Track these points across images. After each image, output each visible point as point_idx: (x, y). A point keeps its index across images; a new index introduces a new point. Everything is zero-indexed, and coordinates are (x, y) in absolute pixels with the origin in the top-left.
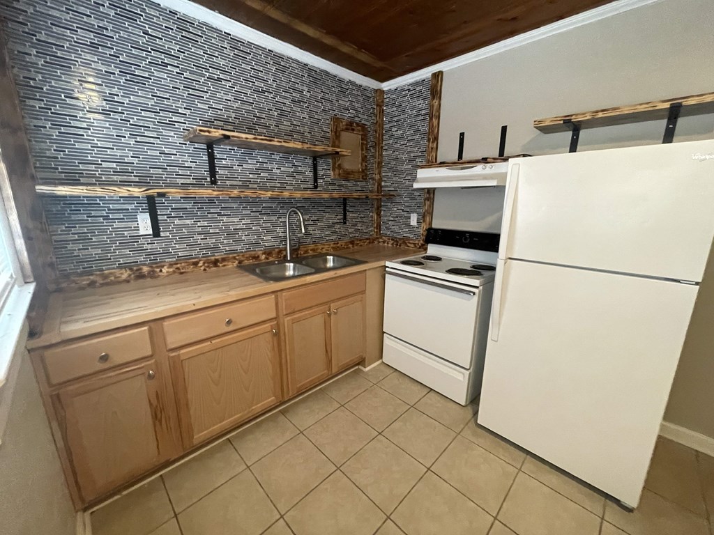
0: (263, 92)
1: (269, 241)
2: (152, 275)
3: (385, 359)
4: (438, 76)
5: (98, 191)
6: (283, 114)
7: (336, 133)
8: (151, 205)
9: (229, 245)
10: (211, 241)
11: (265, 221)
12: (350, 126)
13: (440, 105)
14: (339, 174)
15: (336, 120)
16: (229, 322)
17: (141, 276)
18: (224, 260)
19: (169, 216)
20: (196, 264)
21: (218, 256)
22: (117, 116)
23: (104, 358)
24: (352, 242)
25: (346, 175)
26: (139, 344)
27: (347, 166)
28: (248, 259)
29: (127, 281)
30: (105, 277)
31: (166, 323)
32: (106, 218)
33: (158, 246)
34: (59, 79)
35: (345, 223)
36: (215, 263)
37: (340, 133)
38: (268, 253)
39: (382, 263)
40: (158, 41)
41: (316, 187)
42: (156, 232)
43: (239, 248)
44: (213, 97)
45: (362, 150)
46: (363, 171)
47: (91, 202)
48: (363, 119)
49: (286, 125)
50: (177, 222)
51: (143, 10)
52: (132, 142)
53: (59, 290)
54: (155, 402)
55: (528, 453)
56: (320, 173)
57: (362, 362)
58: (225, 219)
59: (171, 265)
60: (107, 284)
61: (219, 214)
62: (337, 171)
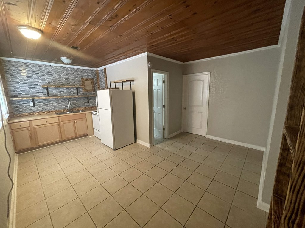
0: (60, 75)
1: (64, 107)
2: (33, 114)
3: (95, 135)
4: (105, 69)
5: (21, 99)
6: (67, 79)
7: (83, 82)
8: (33, 101)
9: (53, 108)
10: (48, 108)
11: (63, 103)
12: (87, 80)
13: (106, 75)
14: (85, 91)
15: (82, 79)
16: (46, 122)
17: (31, 115)
18: (51, 112)
19: (37, 103)
20: (44, 112)
21: (50, 111)
22: (26, 84)
23: (20, 126)
24: (91, 107)
25: (88, 91)
26: (27, 124)
27: (88, 89)
28: (58, 111)
29: (27, 116)
30: (23, 115)
31: (32, 121)
32: (23, 103)
33: (35, 109)
34: (14, 79)
35: (88, 103)
36: (49, 112)
37: (84, 82)
38: (64, 110)
39: (91, 112)
40: (34, 70)
41: (78, 94)
42: (34, 106)
43: (56, 109)
44: (47, 78)
45: (92, 85)
46: (93, 90)
47: (20, 101)
48: (92, 77)
49: (68, 82)
50: (39, 104)
51: (31, 65)
52: (29, 89)
53: (14, 117)
54: (30, 135)
55: (107, 146)
56: (79, 91)
57: (87, 135)
58: (52, 103)
59: (38, 112)
60: (23, 116)
61: (50, 102)
62: (84, 90)
